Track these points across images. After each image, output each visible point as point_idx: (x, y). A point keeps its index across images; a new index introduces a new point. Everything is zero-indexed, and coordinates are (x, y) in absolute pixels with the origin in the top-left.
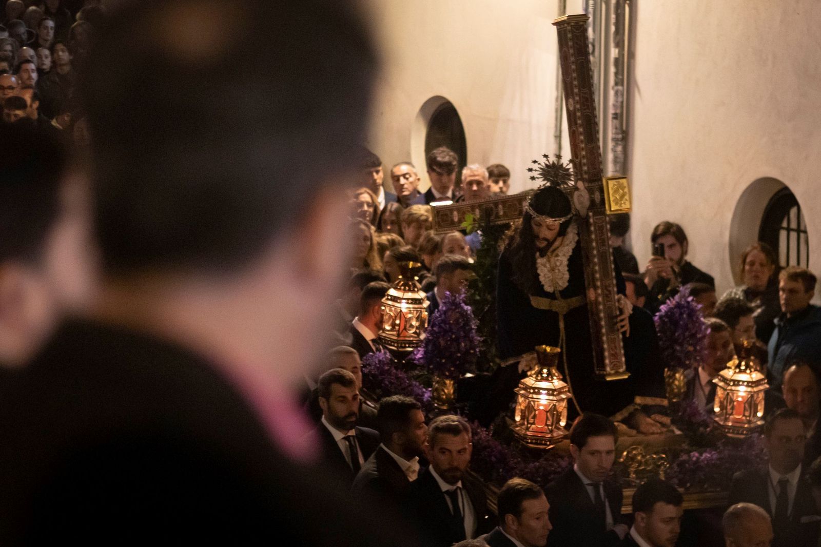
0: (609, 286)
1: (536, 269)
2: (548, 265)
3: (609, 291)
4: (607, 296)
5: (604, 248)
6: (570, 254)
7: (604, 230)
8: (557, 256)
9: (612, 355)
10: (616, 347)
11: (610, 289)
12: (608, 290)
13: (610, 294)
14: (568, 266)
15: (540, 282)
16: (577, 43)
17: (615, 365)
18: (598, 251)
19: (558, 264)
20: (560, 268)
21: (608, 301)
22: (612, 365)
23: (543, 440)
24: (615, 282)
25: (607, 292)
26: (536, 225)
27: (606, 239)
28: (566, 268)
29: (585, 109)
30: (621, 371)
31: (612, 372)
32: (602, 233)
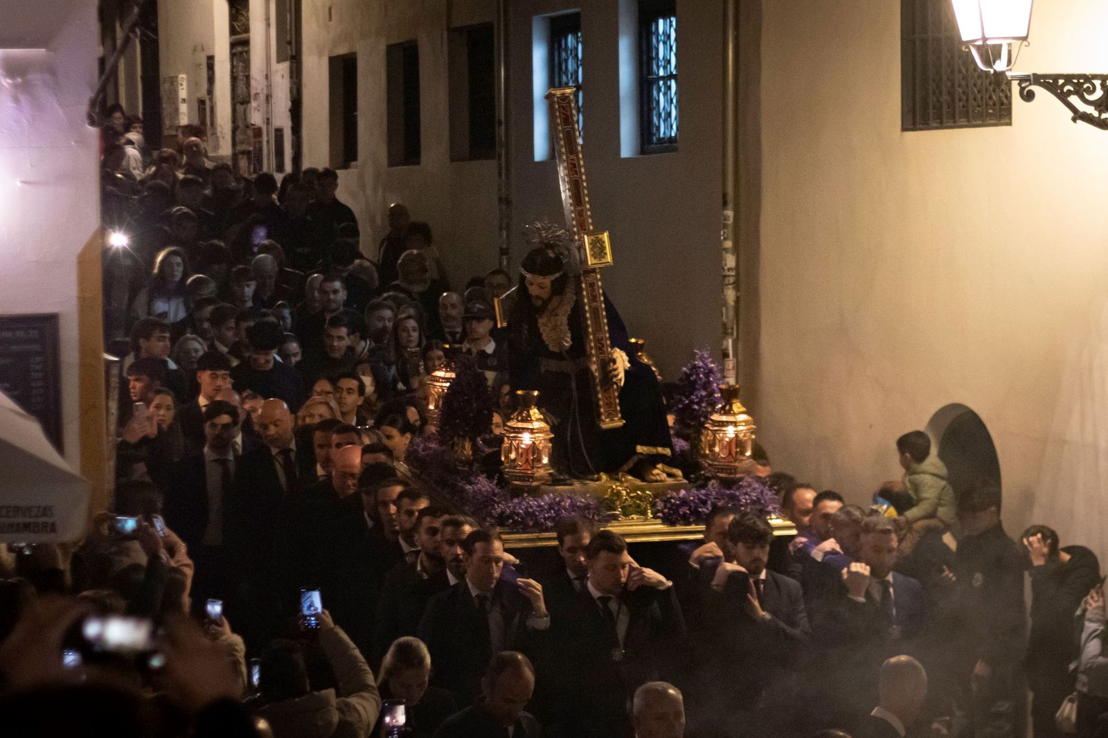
0: (602, 339)
1: (539, 329)
2: (549, 325)
3: (603, 345)
4: (600, 349)
5: (595, 304)
6: (569, 313)
7: (596, 287)
8: (557, 315)
9: (607, 404)
10: (610, 397)
11: (604, 342)
12: (600, 343)
13: (603, 346)
14: (569, 324)
15: (544, 342)
16: (563, 114)
17: (609, 414)
18: (590, 307)
19: (559, 323)
20: (562, 328)
21: (601, 353)
22: (607, 414)
23: (526, 476)
24: (607, 335)
25: (600, 345)
26: (530, 284)
27: (598, 295)
28: (567, 327)
29: (573, 174)
30: (616, 419)
31: (607, 420)
32: (593, 290)
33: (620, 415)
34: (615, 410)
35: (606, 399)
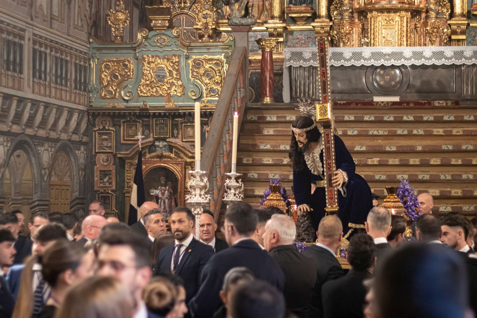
0: (331, 163)
1: (305, 162)
3: (331, 166)
5: (329, 144)
9: (330, 198)
10: (332, 194)
14: (320, 159)
15: (309, 169)
16: (320, 47)
17: (331, 203)
21: (329, 171)
25: (329, 167)
26: (296, 135)
27: (330, 140)
29: (323, 78)
30: (334, 206)
31: (329, 207)
32: (328, 137)
33: (337, 204)
34: (334, 202)
35: (330, 195)
